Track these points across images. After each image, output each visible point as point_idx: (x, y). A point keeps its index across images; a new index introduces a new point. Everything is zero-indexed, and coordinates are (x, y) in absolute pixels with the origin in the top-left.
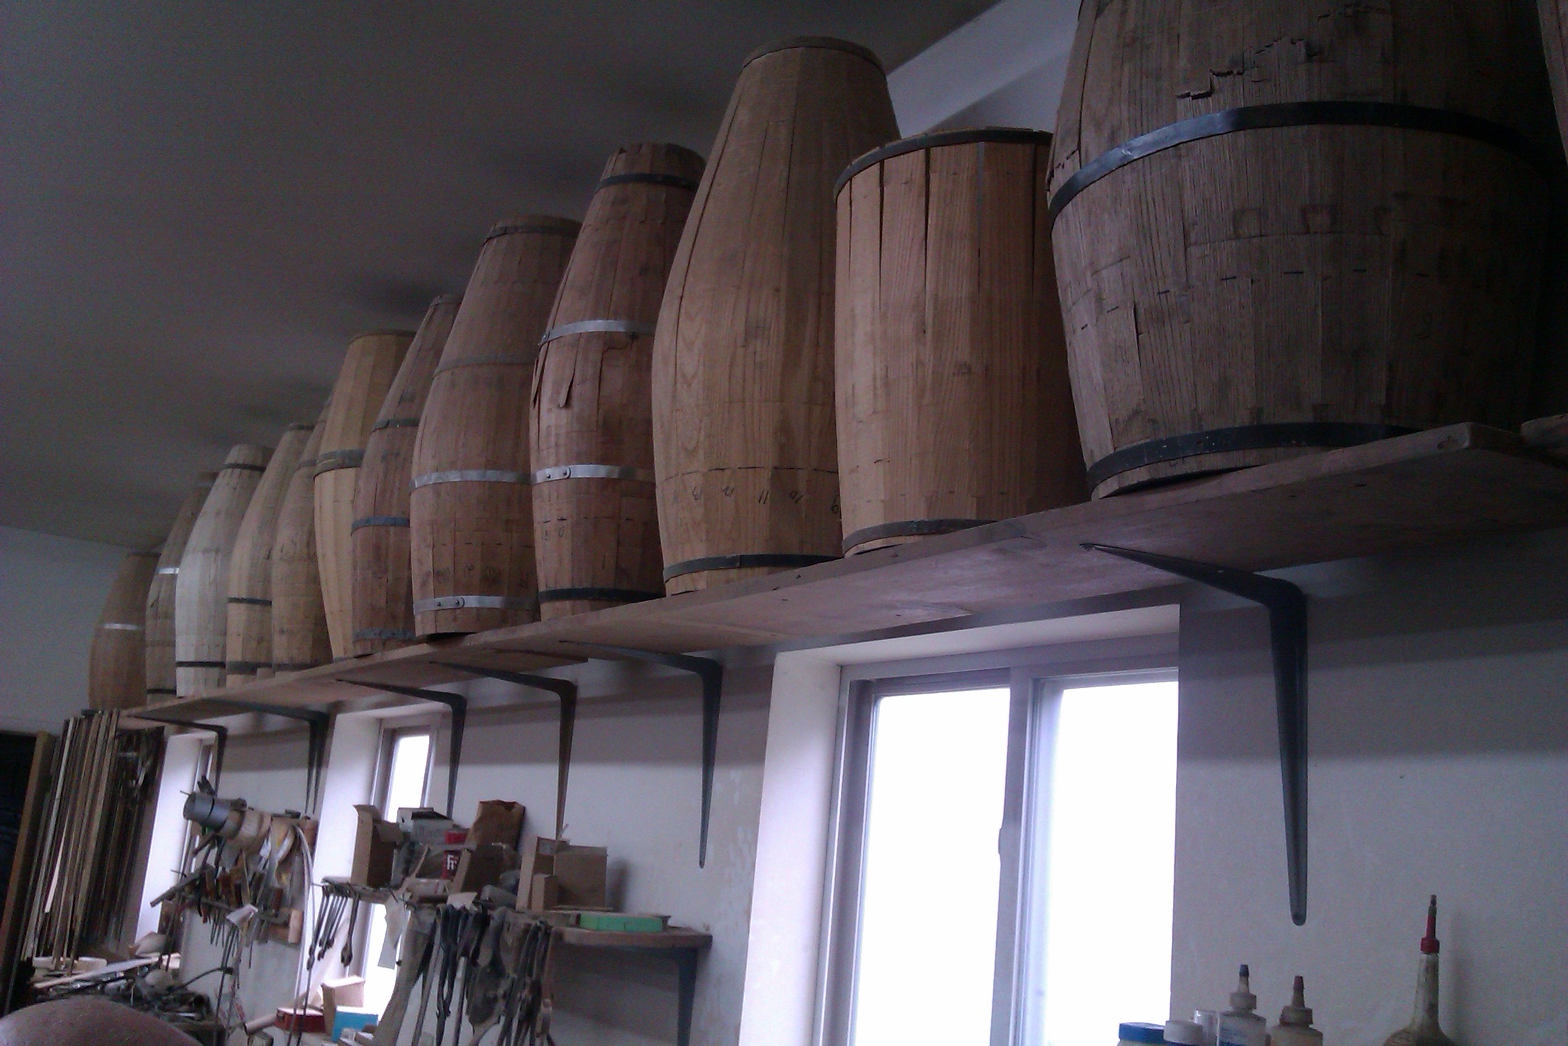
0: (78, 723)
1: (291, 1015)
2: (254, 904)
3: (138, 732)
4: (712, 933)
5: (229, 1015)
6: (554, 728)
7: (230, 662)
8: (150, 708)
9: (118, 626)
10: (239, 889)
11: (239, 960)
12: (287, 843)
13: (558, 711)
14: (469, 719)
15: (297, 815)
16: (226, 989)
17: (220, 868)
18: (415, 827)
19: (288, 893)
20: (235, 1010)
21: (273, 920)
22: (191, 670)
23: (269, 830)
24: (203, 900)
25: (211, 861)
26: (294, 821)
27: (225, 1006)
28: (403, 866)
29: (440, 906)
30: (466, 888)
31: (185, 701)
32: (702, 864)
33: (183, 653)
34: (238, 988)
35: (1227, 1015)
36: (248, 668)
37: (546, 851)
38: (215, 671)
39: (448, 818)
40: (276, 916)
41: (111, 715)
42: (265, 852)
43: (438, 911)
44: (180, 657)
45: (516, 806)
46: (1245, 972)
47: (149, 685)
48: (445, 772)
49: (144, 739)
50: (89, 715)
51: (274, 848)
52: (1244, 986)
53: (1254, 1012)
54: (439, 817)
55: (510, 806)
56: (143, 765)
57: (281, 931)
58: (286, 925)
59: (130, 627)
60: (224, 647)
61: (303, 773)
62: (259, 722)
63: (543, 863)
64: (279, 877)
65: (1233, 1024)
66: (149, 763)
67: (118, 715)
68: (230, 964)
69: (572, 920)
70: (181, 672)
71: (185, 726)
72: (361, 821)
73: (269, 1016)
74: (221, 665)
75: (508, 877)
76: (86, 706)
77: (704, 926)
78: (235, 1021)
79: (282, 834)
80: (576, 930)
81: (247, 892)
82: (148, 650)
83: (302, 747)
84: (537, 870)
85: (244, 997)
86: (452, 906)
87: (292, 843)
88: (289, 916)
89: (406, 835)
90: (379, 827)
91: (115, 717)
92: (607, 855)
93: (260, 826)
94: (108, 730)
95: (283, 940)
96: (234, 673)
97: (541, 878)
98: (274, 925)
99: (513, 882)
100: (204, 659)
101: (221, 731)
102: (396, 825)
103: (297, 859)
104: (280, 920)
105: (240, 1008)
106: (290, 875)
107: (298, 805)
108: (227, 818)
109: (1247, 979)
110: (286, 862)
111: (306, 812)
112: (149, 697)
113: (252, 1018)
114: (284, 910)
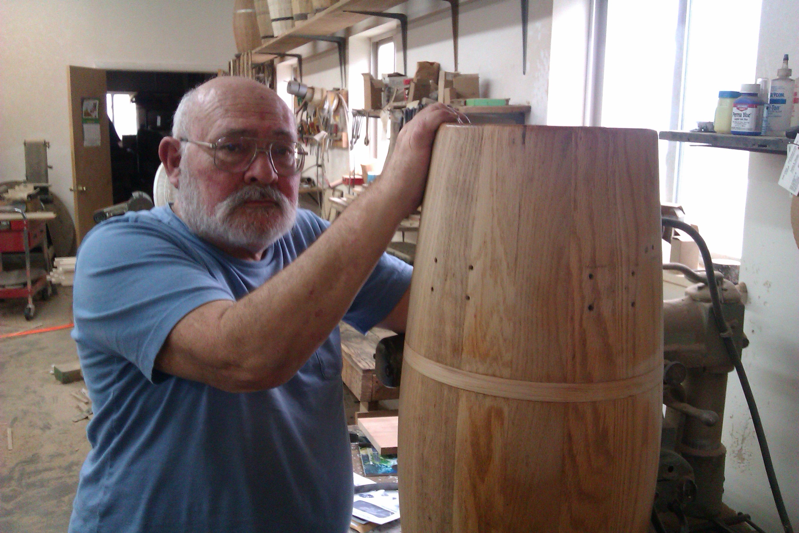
0: (235, 62)
1: (348, 179)
2: (326, 131)
3: (263, 64)
4: (531, 105)
5: (323, 184)
6: (449, 21)
7: (296, 15)
8: (264, 46)
9: (243, 11)
10: (318, 127)
11: (323, 160)
12: (336, 102)
13: (450, 12)
14: (409, 26)
15: (338, 89)
16: (320, 172)
17: (309, 119)
18: (390, 80)
19: (340, 126)
20: (325, 181)
21: (335, 139)
22: (279, 22)
23: (326, 97)
24: (304, 136)
25: (304, 118)
26: (337, 92)
27: (320, 180)
28: (386, 99)
29: (403, 109)
30: (415, 99)
31: (279, 38)
32: (524, 73)
33: (274, 14)
34: (325, 172)
35: (774, 80)
36: (303, 17)
37: (449, 78)
38: (289, 22)
39: (405, 75)
40: (336, 136)
41: (248, 54)
42: (326, 106)
43: (403, 112)
44: (273, 16)
45: (435, 64)
46: (786, 58)
47: (262, 35)
48: (401, 54)
49: (266, 67)
50: (238, 57)
51: (330, 105)
52: (785, 65)
53: (790, 77)
54: (400, 75)
55: (432, 64)
56: (268, 80)
57: (339, 143)
58: (341, 140)
59: (249, 11)
60: (292, 9)
61: (338, 70)
62: (315, 47)
63: (448, 84)
64: (334, 118)
65: (778, 84)
66: (270, 78)
67: (251, 53)
68: (320, 163)
69: (463, 103)
70: (274, 24)
71: (283, 56)
72: (365, 80)
73: (340, 180)
74: (291, 18)
75: (434, 95)
76: (236, 52)
77: (527, 102)
78: (325, 186)
79: (333, 99)
80: (465, 107)
81: (322, 127)
82: (258, 17)
83: (336, 56)
84: (446, 86)
85: (328, 176)
86: (409, 109)
87: (338, 102)
88: (342, 136)
89: (386, 86)
90: (373, 82)
91: (249, 55)
92: (479, 78)
93: (322, 95)
94: (248, 64)
95: (341, 148)
96: (298, 20)
97: (448, 90)
98: (336, 141)
99: (436, 96)
100: (284, 16)
101: (299, 57)
102: (381, 81)
103: (341, 110)
104: (338, 138)
105: (327, 180)
106: (339, 116)
107: (338, 85)
108: (307, 93)
109: (787, 61)
110: (337, 111)
111: (342, 87)
112: (263, 40)
113: (333, 181)
114: (339, 134)
